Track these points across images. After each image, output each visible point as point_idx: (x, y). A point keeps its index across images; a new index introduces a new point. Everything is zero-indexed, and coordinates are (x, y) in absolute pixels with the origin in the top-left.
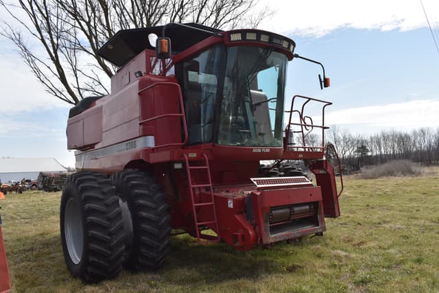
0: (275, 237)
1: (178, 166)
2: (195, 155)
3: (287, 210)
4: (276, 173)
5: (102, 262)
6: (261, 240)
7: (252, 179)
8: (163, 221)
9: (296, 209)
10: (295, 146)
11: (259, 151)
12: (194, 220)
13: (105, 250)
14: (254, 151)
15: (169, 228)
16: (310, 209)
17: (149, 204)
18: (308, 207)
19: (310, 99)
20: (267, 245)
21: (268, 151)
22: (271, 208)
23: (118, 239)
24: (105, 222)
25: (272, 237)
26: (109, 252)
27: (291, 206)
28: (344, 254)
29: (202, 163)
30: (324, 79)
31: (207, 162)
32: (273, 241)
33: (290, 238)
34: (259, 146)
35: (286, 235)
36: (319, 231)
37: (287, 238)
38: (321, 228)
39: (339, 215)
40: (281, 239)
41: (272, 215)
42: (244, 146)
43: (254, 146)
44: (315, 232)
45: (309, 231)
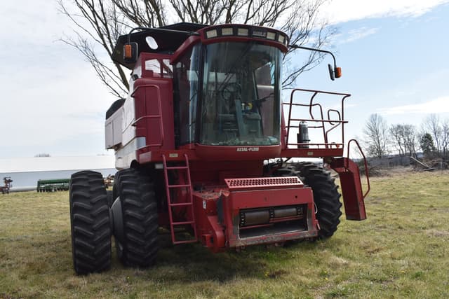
0: (246, 241)
1: (158, 166)
2: (176, 155)
3: (266, 213)
4: (290, 172)
5: (87, 256)
6: (228, 242)
7: (226, 180)
8: (149, 219)
9: (278, 212)
10: (310, 143)
11: (245, 150)
12: (169, 220)
13: (90, 245)
14: (238, 150)
15: (156, 226)
16: (297, 212)
17: (135, 202)
18: (294, 210)
19: (317, 92)
20: (235, 248)
21: (257, 149)
22: (241, 210)
23: (103, 234)
24: (89, 219)
25: (242, 241)
26: (93, 247)
27: (271, 209)
28: (344, 261)
29: (183, 163)
30: (335, 68)
31: (187, 162)
32: (243, 244)
33: (265, 241)
34: (245, 144)
35: (261, 239)
36: (307, 236)
37: (261, 242)
38: (310, 233)
39: (366, 218)
40: (254, 243)
41: (244, 217)
42: (227, 145)
43: (240, 145)
44: (302, 237)
45: (294, 235)
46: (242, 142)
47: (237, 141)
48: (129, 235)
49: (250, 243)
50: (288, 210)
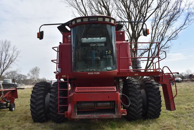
2: (65, 76)
3: (93, 104)
7: (76, 88)
9: (99, 104)
11: (92, 73)
14: (89, 74)
16: (111, 105)
18: (109, 103)
20: (74, 119)
21: (99, 73)
22: (77, 102)
25: (78, 116)
31: (68, 79)
32: (78, 118)
33: (90, 118)
34: (93, 71)
35: (88, 116)
36: (114, 117)
37: (88, 118)
38: (117, 116)
39: (175, 110)
40: (84, 118)
41: (81, 106)
42: (84, 72)
43: (90, 71)
44: (111, 117)
45: (106, 116)
46: (91, 70)
47: (88, 70)
48: (50, 109)
49: (82, 118)
50: (105, 104)
